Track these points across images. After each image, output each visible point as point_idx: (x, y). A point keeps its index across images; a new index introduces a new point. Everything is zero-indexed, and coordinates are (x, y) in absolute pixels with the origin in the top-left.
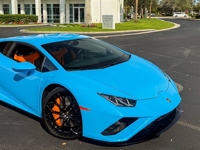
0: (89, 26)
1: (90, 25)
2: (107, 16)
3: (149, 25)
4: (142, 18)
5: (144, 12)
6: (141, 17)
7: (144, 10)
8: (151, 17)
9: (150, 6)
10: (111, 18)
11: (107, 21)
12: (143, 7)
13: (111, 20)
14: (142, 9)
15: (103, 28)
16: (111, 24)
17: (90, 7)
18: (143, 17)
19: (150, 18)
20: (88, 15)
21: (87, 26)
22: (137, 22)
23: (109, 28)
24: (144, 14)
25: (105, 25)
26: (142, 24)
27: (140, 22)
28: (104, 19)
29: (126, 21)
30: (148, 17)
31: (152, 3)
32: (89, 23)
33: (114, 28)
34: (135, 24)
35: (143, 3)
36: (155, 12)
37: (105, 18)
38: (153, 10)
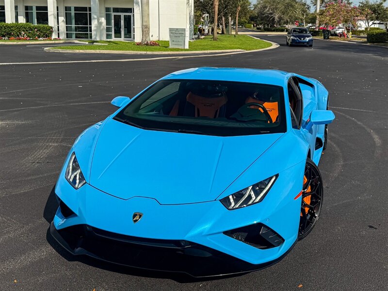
0: (147, 44)
1: (149, 42)
2: (177, 29)
3: (236, 44)
4: (223, 33)
5: (227, 23)
6: (221, 33)
7: (227, 20)
8: (239, 33)
9: (236, 14)
10: (184, 32)
11: (177, 37)
12: (226, 15)
13: (183, 35)
14: (223, 19)
15: (171, 47)
16: (183, 42)
17: (149, 15)
18: (225, 32)
19: (237, 33)
20: (146, 28)
21: (144, 45)
22: (216, 40)
23: (180, 47)
24: (226, 26)
25: (174, 43)
26: (225, 43)
27: (221, 40)
28: (172, 35)
29: (198, 38)
30: (234, 33)
31: (239, 8)
32: (147, 39)
33: (187, 47)
34: (215, 43)
35: (226, 7)
36: (246, 22)
37: (174, 32)
38: (242, 20)
